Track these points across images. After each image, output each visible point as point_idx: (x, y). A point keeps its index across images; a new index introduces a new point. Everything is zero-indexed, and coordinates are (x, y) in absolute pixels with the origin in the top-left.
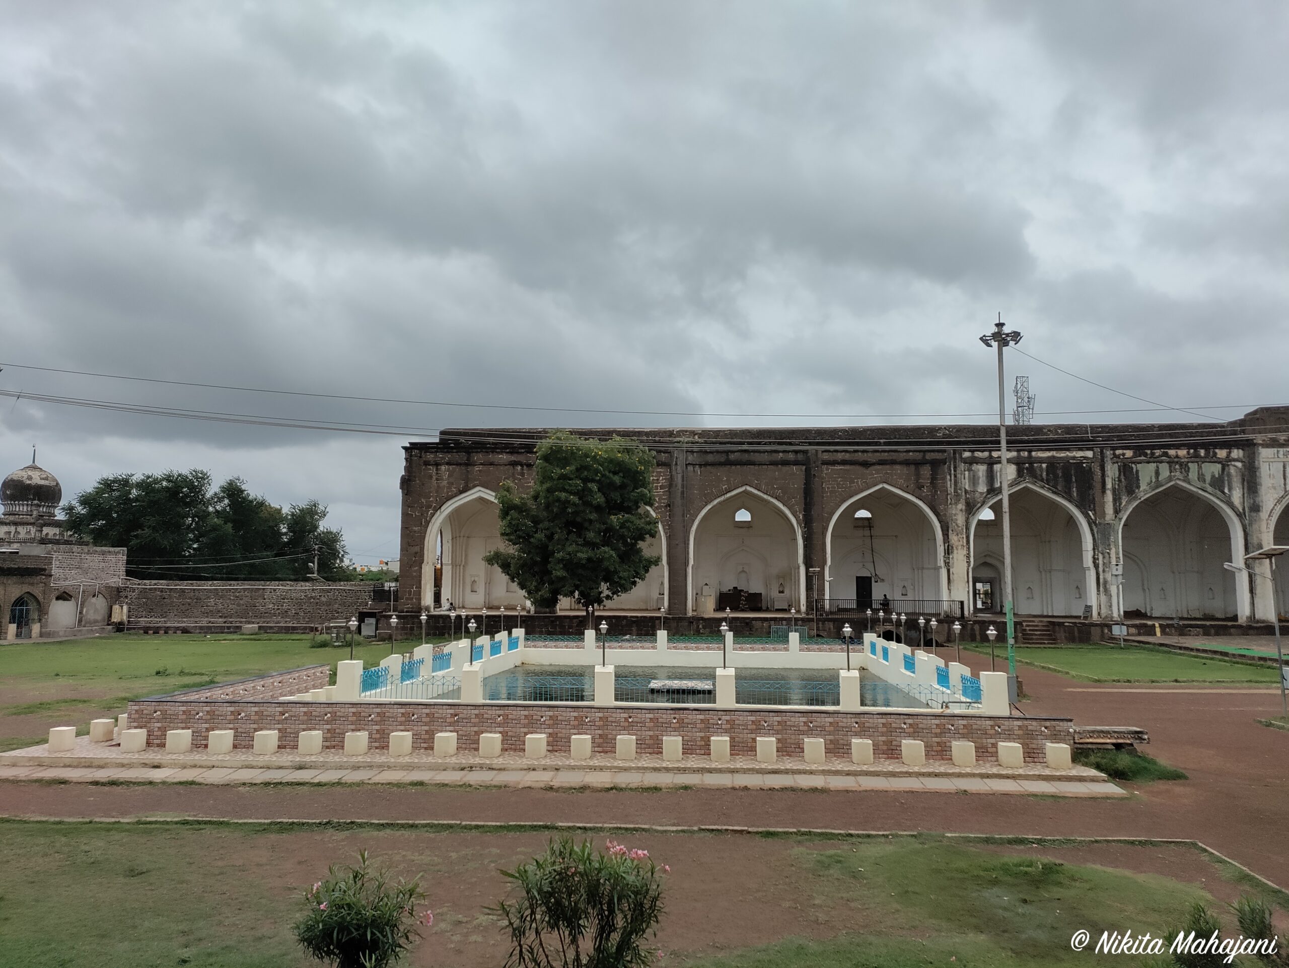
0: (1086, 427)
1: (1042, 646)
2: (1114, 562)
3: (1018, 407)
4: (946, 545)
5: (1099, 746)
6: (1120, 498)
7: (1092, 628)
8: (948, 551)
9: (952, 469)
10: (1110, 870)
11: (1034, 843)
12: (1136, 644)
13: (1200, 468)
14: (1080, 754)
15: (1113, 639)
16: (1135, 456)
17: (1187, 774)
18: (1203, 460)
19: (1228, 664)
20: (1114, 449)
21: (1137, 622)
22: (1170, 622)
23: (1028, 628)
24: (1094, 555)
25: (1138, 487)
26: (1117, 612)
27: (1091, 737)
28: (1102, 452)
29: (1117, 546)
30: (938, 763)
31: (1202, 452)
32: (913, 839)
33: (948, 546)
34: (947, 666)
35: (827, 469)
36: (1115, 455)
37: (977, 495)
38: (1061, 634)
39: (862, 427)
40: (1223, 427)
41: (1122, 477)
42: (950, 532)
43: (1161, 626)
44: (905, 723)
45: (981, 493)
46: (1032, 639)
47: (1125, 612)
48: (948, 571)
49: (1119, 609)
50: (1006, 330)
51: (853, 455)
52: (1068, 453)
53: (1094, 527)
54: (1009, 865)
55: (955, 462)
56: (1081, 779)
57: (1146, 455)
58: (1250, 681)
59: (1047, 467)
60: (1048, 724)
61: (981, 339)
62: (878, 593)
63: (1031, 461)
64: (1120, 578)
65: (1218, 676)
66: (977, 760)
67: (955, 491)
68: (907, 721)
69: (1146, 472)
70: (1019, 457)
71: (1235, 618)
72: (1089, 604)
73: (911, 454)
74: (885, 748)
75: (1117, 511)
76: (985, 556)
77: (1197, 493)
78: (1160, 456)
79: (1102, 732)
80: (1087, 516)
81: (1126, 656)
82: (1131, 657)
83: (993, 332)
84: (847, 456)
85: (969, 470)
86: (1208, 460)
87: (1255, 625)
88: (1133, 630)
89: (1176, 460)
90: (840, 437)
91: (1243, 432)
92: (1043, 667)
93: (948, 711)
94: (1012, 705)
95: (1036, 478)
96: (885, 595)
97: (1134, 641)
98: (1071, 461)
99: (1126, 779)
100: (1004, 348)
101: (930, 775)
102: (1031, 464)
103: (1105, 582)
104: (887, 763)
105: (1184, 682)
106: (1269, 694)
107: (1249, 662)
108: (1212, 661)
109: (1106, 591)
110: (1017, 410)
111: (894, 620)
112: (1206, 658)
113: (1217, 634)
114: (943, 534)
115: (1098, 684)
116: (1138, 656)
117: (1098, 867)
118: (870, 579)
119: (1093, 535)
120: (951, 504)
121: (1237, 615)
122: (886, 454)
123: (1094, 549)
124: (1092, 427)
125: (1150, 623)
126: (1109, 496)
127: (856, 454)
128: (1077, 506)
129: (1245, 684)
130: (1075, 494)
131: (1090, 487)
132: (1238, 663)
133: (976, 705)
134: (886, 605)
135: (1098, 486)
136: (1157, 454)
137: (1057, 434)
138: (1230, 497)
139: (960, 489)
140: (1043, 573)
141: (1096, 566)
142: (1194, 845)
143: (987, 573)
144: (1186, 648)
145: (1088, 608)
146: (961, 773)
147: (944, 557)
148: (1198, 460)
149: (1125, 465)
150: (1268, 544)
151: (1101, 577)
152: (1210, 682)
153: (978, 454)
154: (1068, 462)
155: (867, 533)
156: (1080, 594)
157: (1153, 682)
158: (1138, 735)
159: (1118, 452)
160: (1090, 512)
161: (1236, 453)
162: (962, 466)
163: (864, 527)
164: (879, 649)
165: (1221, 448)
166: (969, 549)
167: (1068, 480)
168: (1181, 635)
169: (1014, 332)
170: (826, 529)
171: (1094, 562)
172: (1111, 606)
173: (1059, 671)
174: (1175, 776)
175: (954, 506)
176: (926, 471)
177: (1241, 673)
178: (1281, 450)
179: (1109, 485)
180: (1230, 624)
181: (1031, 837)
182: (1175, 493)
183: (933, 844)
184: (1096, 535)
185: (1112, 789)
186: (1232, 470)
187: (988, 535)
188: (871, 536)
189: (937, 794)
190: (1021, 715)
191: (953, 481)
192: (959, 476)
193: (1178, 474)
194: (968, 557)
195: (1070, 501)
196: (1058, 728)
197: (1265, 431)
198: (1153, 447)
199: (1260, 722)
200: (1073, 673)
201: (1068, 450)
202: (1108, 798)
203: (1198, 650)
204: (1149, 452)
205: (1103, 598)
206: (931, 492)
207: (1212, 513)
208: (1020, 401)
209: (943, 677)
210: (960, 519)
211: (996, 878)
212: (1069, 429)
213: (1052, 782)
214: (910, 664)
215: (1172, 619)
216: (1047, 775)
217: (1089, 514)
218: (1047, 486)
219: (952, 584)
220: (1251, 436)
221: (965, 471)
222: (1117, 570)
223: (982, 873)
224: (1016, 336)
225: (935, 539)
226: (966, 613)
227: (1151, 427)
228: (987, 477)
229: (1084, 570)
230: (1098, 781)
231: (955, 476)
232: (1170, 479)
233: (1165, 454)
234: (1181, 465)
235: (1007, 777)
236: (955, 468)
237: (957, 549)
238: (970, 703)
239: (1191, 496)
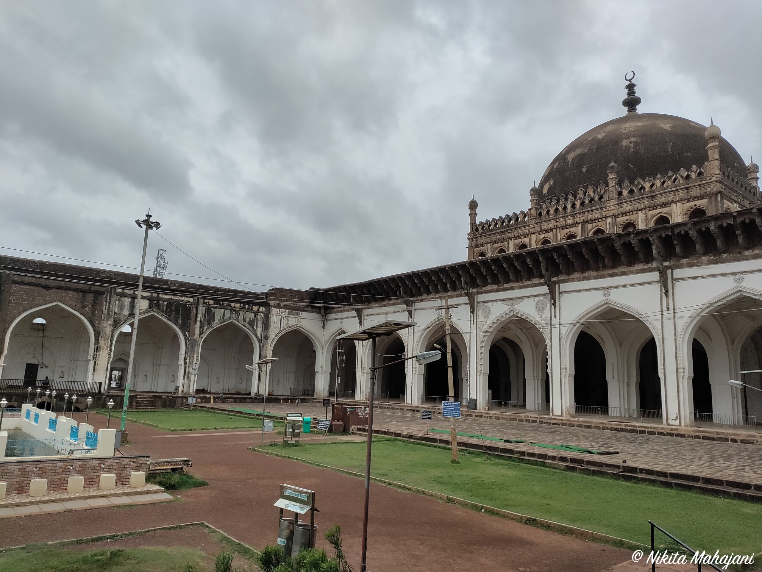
0: (192, 284)
1: (146, 410)
2: (195, 362)
3: (157, 267)
4: (96, 346)
5: (164, 471)
6: (203, 326)
7: (177, 399)
8: (97, 350)
9: (108, 298)
10: (152, 548)
11: (109, 538)
12: (199, 408)
13: (245, 314)
14: (150, 478)
15: (188, 405)
16: (214, 304)
17: (209, 483)
18: (246, 310)
19: (242, 418)
20: (204, 299)
21: (202, 395)
22: (219, 396)
23: (140, 400)
24: (185, 357)
25: (214, 321)
26: (192, 390)
27: (159, 466)
28: (198, 299)
29: (198, 353)
30: (56, 493)
31: (247, 306)
32: (22, 551)
33: (97, 347)
34: (78, 425)
35: (16, 287)
36: (204, 302)
37: (122, 316)
38: (159, 403)
39: (48, 262)
40: (258, 295)
41: (206, 315)
42: (100, 338)
43: (214, 397)
44: (36, 468)
45: (125, 316)
46: (141, 406)
47: (196, 390)
48: (95, 363)
49: (193, 388)
50: (152, 220)
51: (38, 280)
52: (180, 298)
53: (188, 341)
54: (87, 557)
55: (111, 294)
56: (148, 492)
57: (220, 304)
58: (250, 427)
59: (167, 304)
60: (135, 460)
61: (136, 221)
62: (41, 376)
63: (158, 299)
64: (197, 370)
65: (236, 425)
66: (84, 487)
67: (108, 312)
68: (38, 466)
69: (218, 313)
70: (151, 296)
71: (250, 394)
72: (178, 385)
73: (81, 285)
74: (17, 486)
75: (201, 333)
76: (121, 354)
77: (242, 327)
78: (227, 306)
79: (166, 462)
80: (184, 335)
81: (192, 415)
82: (195, 415)
83: (144, 219)
84: (33, 280)
85: (119, 300)
86: (248, 311)
87: (258, 397)
88: (199, 400)
89: (234, 309)
90: (30, 266)
91: (266, 298)
92: (144, 424)
93: (73, 456)
94: (116, 449)
95: (159, 310)
96: (47, 377)
97: (199, 406)
98: (181, 303)
99: (175, 489)
100: (149, 230)
101: (47, 502)
102: (158, 301)
103: (189, 373)
104: (16, 497)
105: (219, 429)
106: (258, 434)
107: (252, 417)
108: (235, 417)
109: (188, 377)
110: (157, 269)
111: (47, 395)
112: (233, 415)
113: (240, 402)
114: (95, 339)
115: (173, 432)
116: (199, 415)
117: (146, 547)
118: (37, 366)
119: (186, 346)
120: (103, 320)
121: (250, 392)
122: (63, 283)
123: (185, 354)
124: (195, 285)
125: (208, 396)
126: (198, 325)
127: (41, 280)
128: (180, 328)
129: (248, 429)
130: (180, 322)
131: (189, 318)
132: (246, 417)
133: (92, 451)
134: (46, 385)
135: (193, 318)
136: (225, 305)
137: (175, 286)
138: (256, 331)
139: (111, 312)
140: (155, 366)
141: (185, 363)
142: (203, 524)
143: (120, 365)
144: (224, 410)
145: (177, 388)
146: (70, 498)
147: (93, 353)
148: (244, 310)
149: (209, 308)
150: (270, 357)
151: (187, 370)
152: (232, 428)
153: (127, 291)
154: (179, 302)
155: (41, 334)
156: (174, 379)
157: (203, 430)
158: (186, 462)
159: (206, 301)
160: (186, 333)
161: (262, 309)
162: (115, 297)
163: (39, 330)
164: (32, 415)
165: (255, 306)
166: (111, 349)
167: (177, 313)
168: (223, 402)
169: (157, 222)
170: (7, 328)
171: (184, 361)
172: (189, 387)
173: (153, 426)
174: (202, 484)
175: (105, 322)
176: (90, 298)
177: (248, 423)
178: (281, 310)
179: (199, 319)
180: (247, 396)
181: (108, 535)
182: (231, 325)
183: (36, 552)
184: (188, 346)
185: (166, 496)
186: (259, 317)
187: (125, 342)
188: (43, 337)
189: (50, 514)
190: (120, 455)
191: (107, 306)
192: (112, 303)
193: (234, 316)
194: (110, 354)
195: (177, 326)
196: (141, 462)
197: (276, 300)
198: (224, 301)
199: (250, 449)
200: (160, 426)
201: (180, 296)
202: (162, 502)
203: (229, 411)
204: (221, 303)
205: (186, 381)
206: (91, 311)
207: (247, 338)
208: (159, 263)
209: (74, 433)
210: (109, 330)
211: (77, 567)
212: (182, 284)
213: (130, 497)
214: (53, 424)
215: (219, 394)
216: (129, 492)
217: (186, 334)
218: (165, 315)
219: (95, 371)
220: (269, 301)
221: (116, 300)
222: (196, 366)
223: (67, 566)
224: (157, 225)
225: (89, 342)
226: (102, 390)
227: (224, 290)
228: (130, 306)
229: (178, 365)
230: (158, 493)
231: (109, 303)
232: (230, 318)
233: (229, 305)
234: (236, 312)
235: (102, 496)
236: (110, 298)
237: (103, 349)
238: (89, 450)
239: (238, 329)
